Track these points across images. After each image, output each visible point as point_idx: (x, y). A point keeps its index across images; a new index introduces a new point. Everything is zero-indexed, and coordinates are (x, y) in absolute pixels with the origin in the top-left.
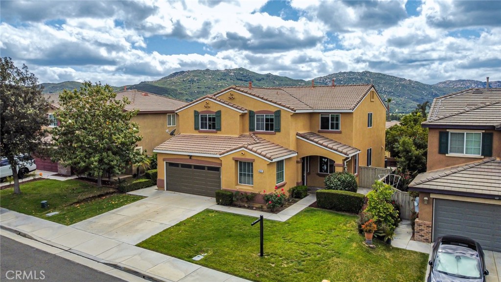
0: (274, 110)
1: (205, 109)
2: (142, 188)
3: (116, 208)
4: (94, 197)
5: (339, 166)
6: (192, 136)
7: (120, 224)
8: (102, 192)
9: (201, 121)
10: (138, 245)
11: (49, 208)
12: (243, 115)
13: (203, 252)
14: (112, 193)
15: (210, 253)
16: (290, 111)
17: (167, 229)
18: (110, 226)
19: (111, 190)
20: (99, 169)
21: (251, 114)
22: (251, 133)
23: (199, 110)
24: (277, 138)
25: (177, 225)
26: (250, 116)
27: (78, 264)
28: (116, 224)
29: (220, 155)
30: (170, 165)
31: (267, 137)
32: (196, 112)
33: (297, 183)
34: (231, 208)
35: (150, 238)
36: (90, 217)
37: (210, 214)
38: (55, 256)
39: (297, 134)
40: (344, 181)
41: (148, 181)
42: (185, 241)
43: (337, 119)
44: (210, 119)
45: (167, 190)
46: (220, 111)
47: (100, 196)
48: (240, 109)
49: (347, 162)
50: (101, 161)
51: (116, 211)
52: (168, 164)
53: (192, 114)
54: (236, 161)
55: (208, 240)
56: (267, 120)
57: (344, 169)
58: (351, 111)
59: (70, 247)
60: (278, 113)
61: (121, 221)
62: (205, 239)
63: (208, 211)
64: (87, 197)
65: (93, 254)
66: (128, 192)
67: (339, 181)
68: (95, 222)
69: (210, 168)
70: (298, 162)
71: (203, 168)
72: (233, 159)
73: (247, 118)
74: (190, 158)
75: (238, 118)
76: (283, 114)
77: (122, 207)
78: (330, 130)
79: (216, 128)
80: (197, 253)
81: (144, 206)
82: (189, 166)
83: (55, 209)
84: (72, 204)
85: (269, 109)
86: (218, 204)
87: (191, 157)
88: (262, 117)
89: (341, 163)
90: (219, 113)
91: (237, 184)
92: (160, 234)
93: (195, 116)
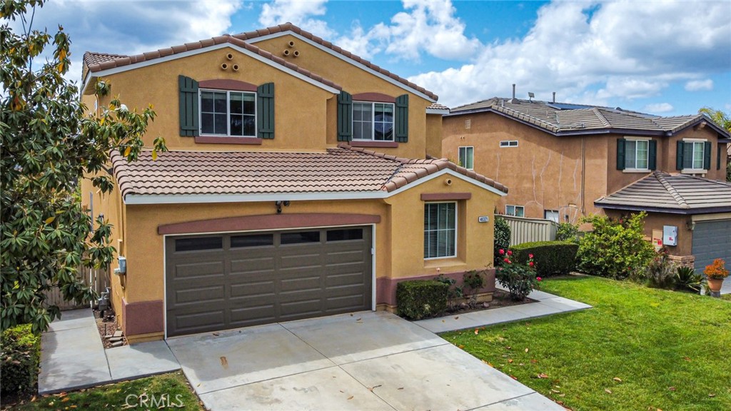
9: (204, 108)
21: (344, 100)
22: (343, 144)
26: (340, 106)
29: (389, 190)
32: (185, 81)
45: (172, 332)
46: (272, 85)
52: (173, 245)
53: (172, 89)
56: (379, 116)
60: (403, 102)
69: (335, 235)
73: (334, 111)
74: (279, 212)
75: (324, 106)
76: (413, 105)
79: (258, 130)
82: (266, 238)
85: (384, 92)
88: (366, 109)
90: (267, 92)
93: (182, 93)
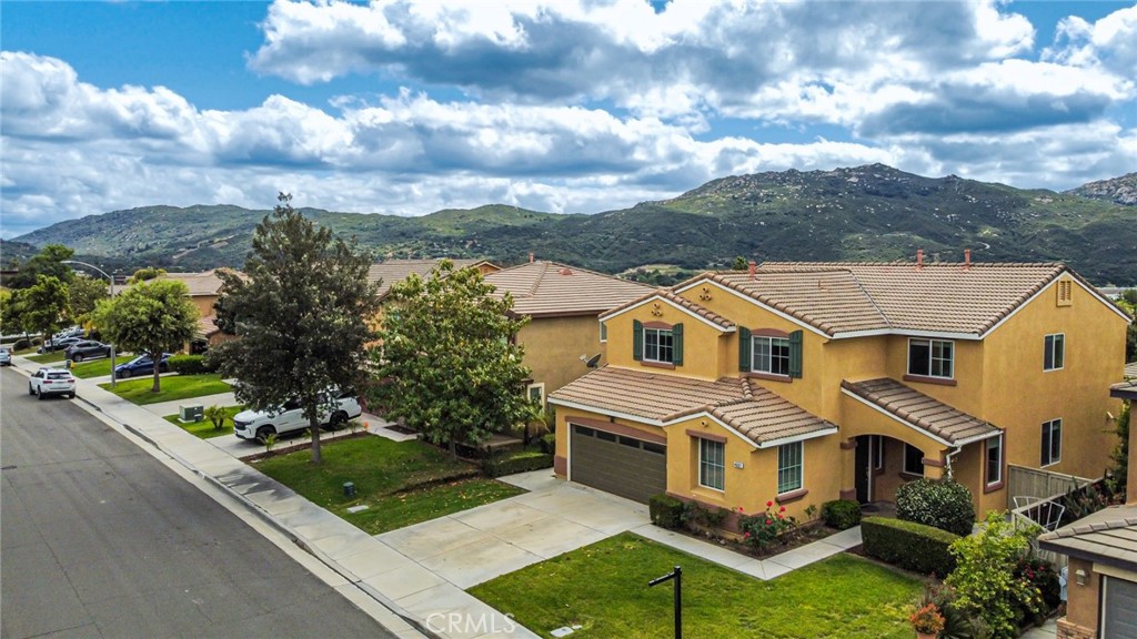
0: (790, 330)
1: (654, 319)
2: (529, 470)
3: (467, 508)
4: (436, 482)
5: (933, 464)
6: (626, 373)
7: (457, 545)
8: (451, 473)
9: (647, 341)
10: (469, 591)
11: (356, 497)
12: (726, 337)
13: (576, 620)
14: (472, 476)
15: (588, 626)
16: (822, 333)
17: (533, 565)
18: (441, 545)
19: (471, 470)
20: (444, 431)
21: (744, 334)
22: (744, 374)
23: (643, 320)
24: (794, 391)
25: (556, 560)
26: (741, 339)
27: (361, 611)
28: (451, 542)
29: (664, 421)
30: (579, 431)
31: (774, 387)
32: (636, 323)
33: (842, 493)
34: (676, 534)
35: (496, 579)
36: (416, 522)
37: (626, 545)
38: (332, 591)
39: (844, 384)
40: (936, 502)
41: (541, 457)
42: (553, 594)
43: (947, 353)
44: (662, 338)
45: (572, 480)
46: (682, 324)
47: (447, 480)
48: (720, 324)
49: (952, 458)
50: (445, 414)
51: (461, 517)
52: (574, 430)
53: (630, 328)
54: (694, 438)
55: (595, 599)
56: (775, 350)
57: (946, 473)
58: (976, 337)
59: (361, 577)
60: (797, 336)
61: (461, 537)
62: (592, 595)
63: (628, 536)
64: (424, 480)
65: (391, 595)
66: (499, 476)
67: (926, 499)
68: (418, 534)
69: (648, 447)
70: (843, 446)
71: (634, 443)
72: (688, 432)
73: (735, 344)
74: (612, 421)
75: (715, 342)
76: (807, 340)
77: (475, 509)
78: (930, 376)
79: (674, 358)
80: (565, 622)
81: (514, 511)
82: (611, 437)
83: (365, 500)
84: (395, 493)
85: (779, 327)
86: (654, 524)
87: (613, 419)
88: (766, 343)
89: (937, 457)
90: (679, 328)
91: (695, 486)
92: (515, 575)
93: (635, 331)
